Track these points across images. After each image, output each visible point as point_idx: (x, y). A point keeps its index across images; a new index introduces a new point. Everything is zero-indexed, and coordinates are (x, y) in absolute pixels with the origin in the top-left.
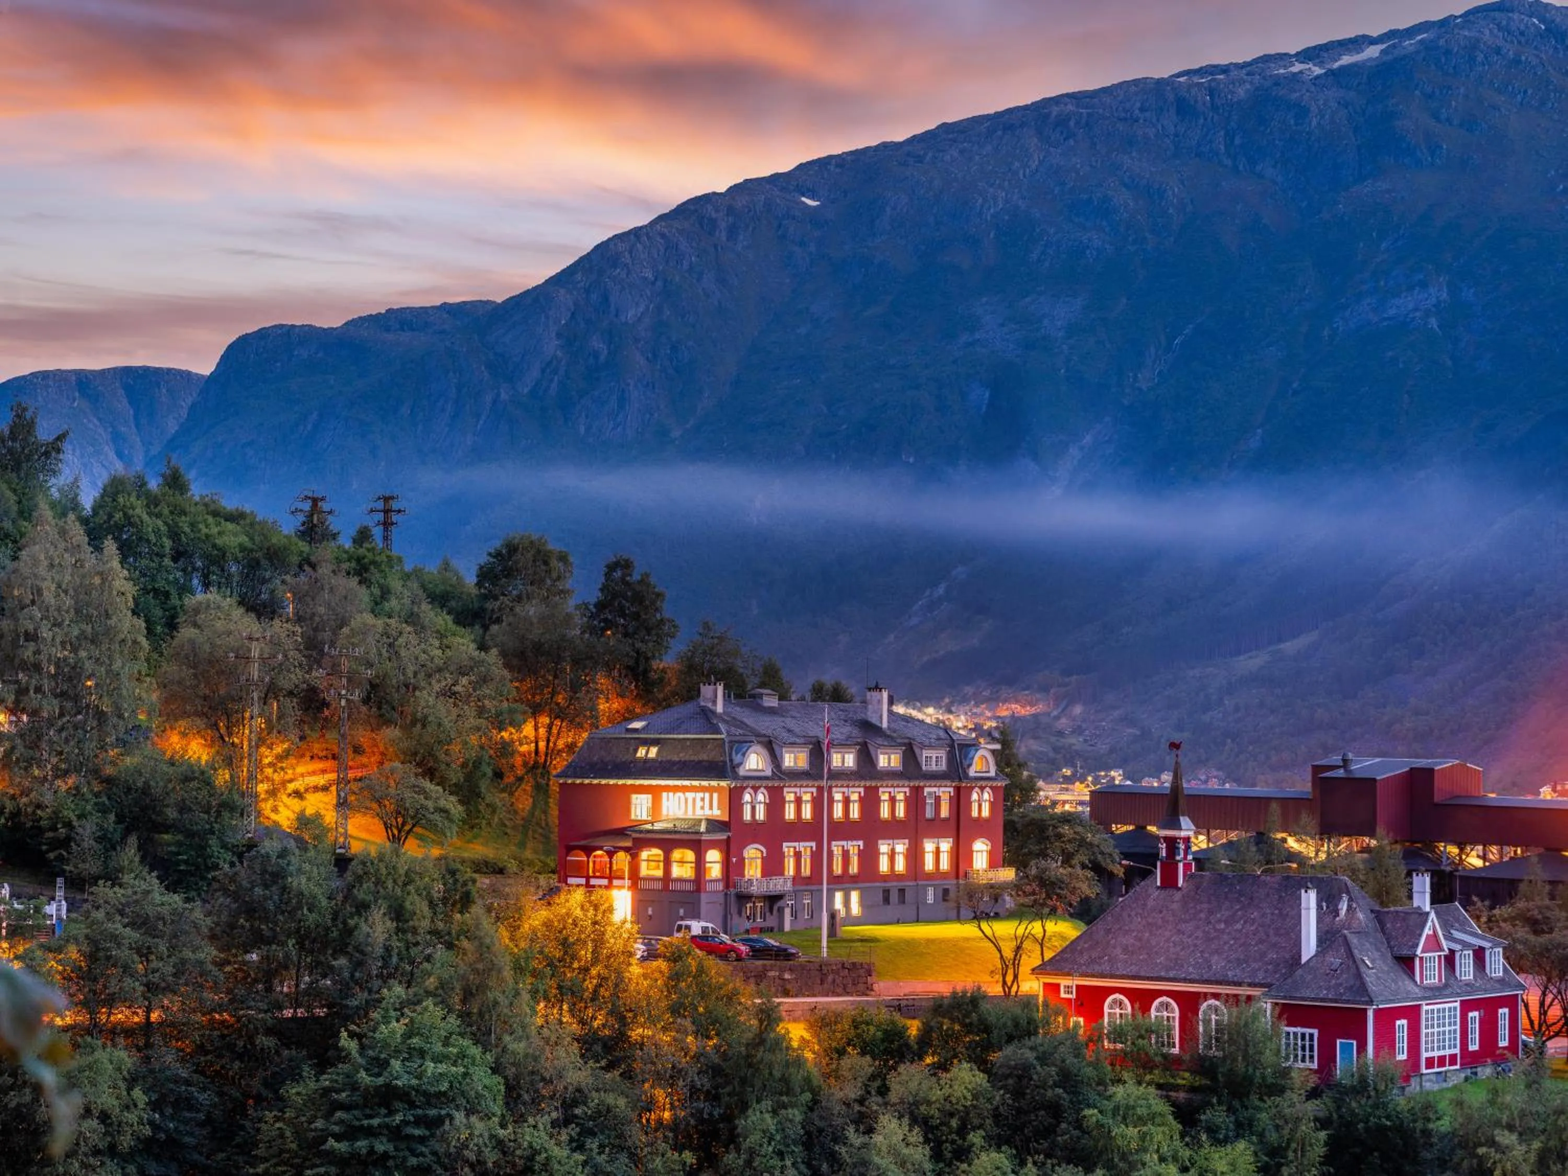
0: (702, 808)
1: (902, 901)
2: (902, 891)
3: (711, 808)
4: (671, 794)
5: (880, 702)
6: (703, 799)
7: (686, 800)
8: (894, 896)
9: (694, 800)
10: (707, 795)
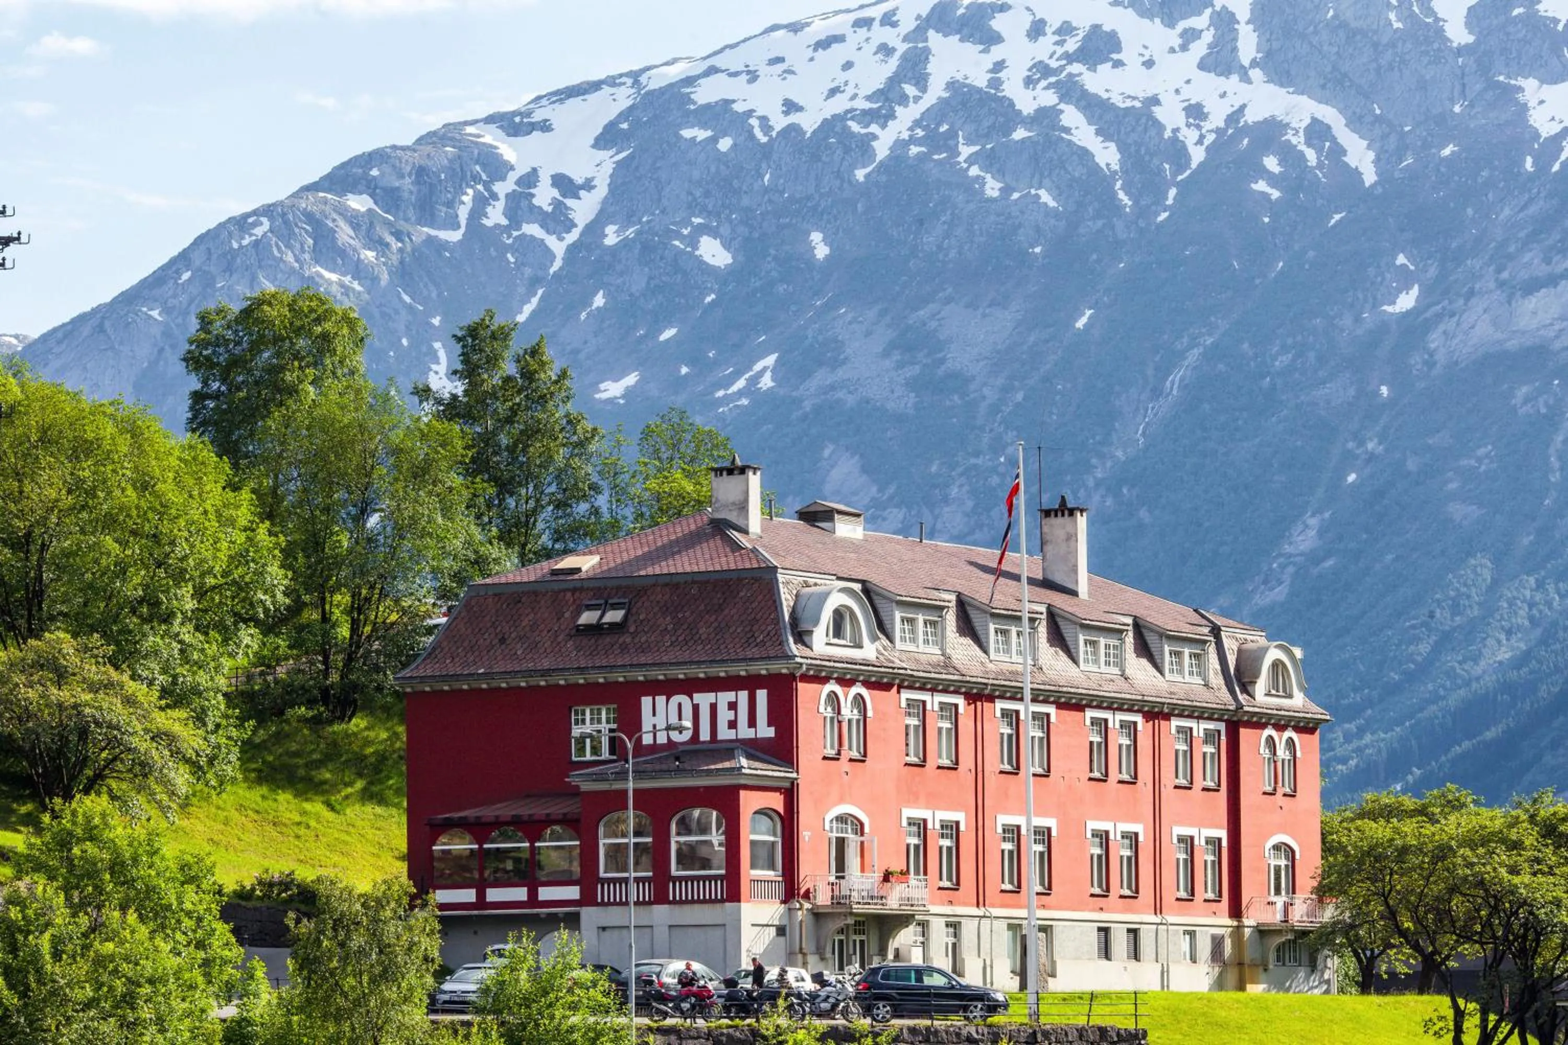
0: (733, 725)
1: (1136, 955)
2: (1134, 933)
3: (752, 723)
4: (661, 700)
5: (1071, 537)
6: (733, 706)
7: (696, 708)
8: (1120, 942)
9: (714, 708)
10: (743, 696)
